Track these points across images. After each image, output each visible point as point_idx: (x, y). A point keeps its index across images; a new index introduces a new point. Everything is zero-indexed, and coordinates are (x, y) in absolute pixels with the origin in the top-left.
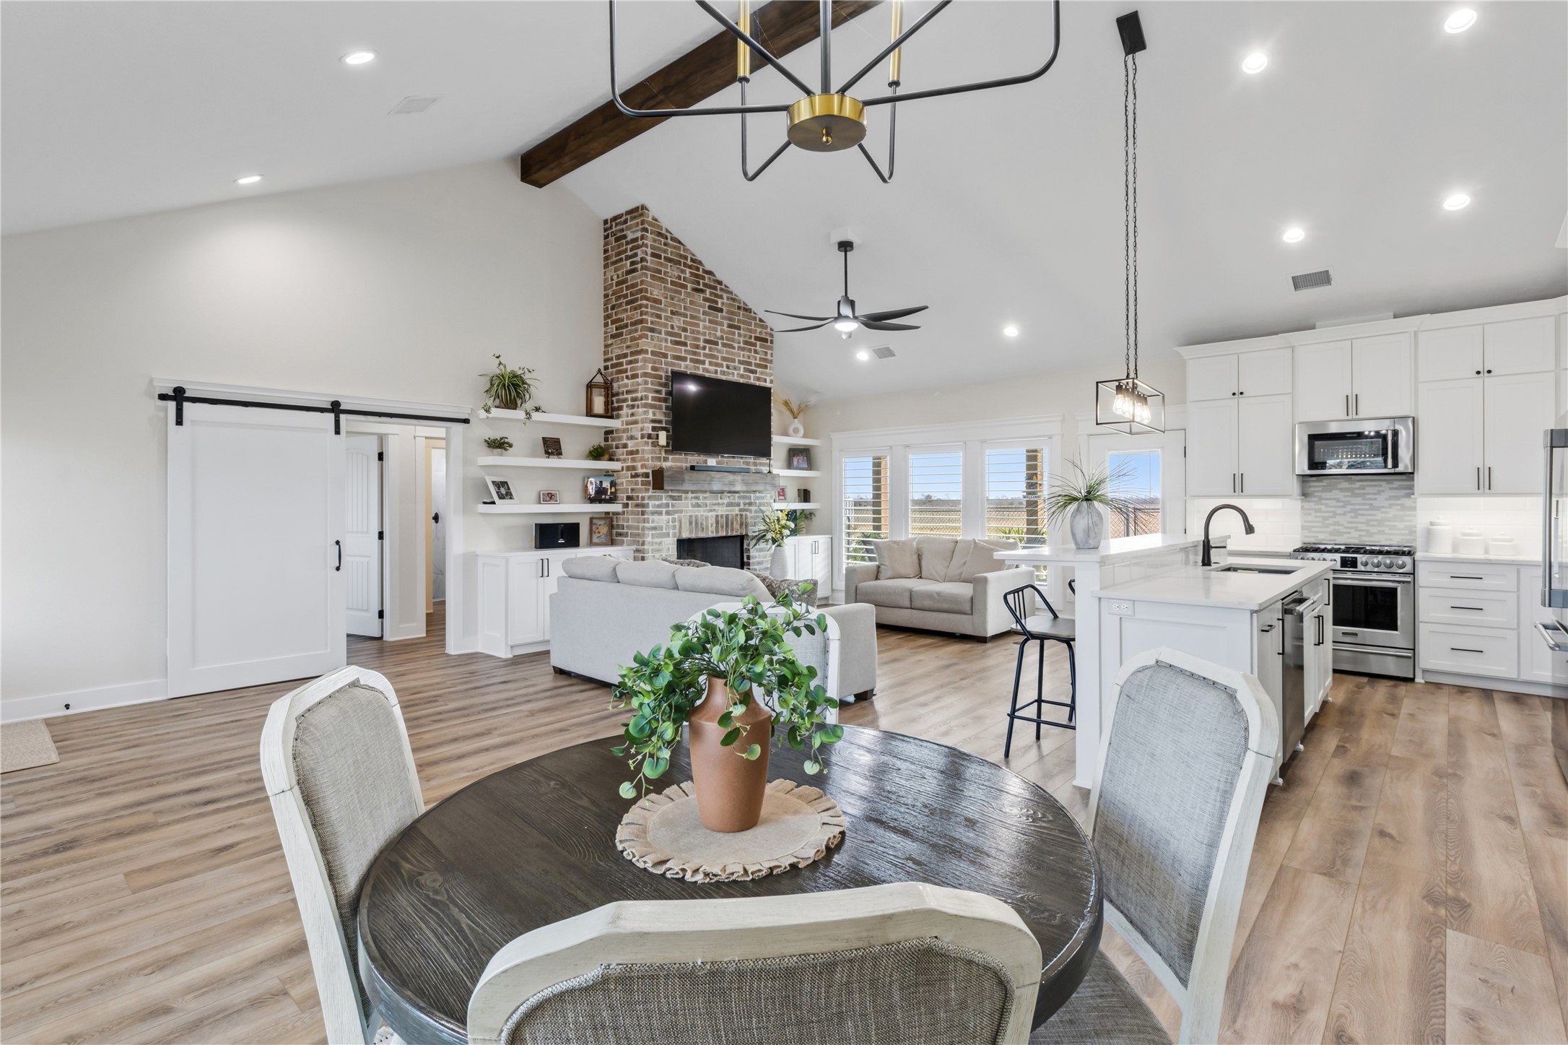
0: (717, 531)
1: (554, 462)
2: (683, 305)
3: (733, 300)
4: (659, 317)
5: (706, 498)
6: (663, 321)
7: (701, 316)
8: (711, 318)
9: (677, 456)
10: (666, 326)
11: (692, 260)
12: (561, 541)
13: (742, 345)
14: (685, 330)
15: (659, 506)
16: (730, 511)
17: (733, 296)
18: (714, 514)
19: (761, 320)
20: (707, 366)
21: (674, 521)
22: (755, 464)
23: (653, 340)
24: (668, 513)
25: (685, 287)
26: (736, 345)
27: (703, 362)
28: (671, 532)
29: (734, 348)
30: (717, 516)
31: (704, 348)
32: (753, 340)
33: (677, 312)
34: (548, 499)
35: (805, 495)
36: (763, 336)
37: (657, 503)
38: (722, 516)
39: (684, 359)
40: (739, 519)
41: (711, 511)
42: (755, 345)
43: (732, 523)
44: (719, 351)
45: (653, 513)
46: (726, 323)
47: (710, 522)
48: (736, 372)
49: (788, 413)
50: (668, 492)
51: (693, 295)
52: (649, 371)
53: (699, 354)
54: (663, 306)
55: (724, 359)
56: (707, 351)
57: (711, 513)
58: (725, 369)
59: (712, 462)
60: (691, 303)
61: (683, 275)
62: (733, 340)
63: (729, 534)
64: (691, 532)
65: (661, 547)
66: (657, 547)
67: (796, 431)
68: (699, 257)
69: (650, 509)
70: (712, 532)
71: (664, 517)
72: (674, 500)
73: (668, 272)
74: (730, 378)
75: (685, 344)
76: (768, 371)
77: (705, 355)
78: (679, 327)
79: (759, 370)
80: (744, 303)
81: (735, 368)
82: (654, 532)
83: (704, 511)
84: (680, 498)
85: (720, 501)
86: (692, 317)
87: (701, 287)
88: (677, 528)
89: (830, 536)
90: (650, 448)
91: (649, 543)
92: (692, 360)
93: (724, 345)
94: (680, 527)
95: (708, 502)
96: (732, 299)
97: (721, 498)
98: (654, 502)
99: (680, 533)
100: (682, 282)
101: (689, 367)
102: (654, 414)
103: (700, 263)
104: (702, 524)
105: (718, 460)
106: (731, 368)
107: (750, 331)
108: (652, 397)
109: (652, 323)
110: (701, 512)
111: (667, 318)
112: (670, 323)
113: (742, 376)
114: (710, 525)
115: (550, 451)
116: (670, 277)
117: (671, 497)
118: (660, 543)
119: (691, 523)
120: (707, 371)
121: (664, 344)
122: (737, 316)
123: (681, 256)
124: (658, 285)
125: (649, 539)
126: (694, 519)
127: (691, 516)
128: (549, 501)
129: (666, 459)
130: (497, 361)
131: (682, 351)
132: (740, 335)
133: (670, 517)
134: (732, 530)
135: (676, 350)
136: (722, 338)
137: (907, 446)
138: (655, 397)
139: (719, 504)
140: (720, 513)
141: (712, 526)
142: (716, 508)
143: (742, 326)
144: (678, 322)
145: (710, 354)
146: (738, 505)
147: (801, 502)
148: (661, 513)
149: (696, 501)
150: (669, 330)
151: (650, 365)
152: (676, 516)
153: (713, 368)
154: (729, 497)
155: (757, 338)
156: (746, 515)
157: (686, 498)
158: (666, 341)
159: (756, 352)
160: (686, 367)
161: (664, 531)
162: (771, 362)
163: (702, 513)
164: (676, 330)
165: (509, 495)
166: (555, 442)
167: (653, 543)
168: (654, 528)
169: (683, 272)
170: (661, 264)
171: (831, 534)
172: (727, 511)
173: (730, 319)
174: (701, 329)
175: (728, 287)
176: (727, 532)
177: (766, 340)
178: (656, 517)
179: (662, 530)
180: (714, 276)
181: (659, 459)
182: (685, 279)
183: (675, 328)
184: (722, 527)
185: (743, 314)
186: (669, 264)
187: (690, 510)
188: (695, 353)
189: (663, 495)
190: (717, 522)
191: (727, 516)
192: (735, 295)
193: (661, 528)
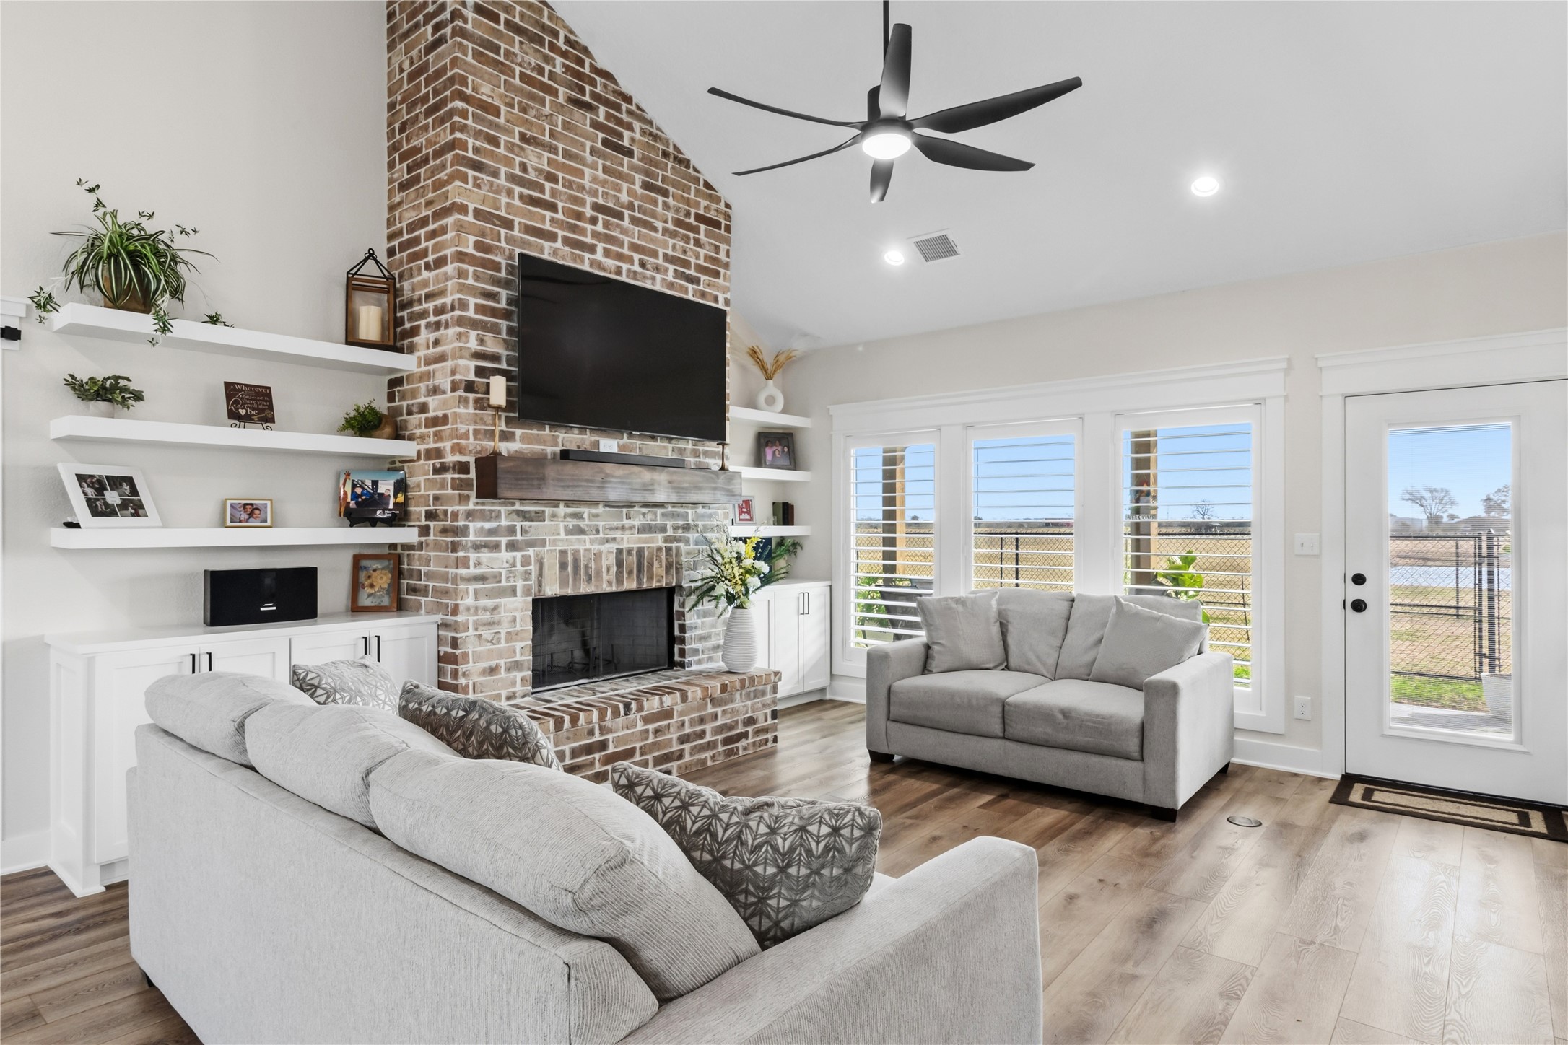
0: (619, 580)
1: (252, 436)
2: (547, 127)
3: (655, 137)
4: (494, 141)
5: (596, 516)
6: (502, 151)
7: (590, 159)
8: (608, 163)
9: (535, 432)
10: (509, 162)
11: (568, 41)
12: (268, 608)
13: (670, 226)
14: (552, 178)
15: (492, 532)
16: (646, 541)
17: (654, 131)
18: (613, 547)
19: (707, 185)
20: (599, 256)
21: (526, 561)
22: (696, 454)
23: (479, 187)
24: (512, 546)
25: (554, 93)
26: (659, 225)
27: (592, 249)
28: (520, 585)
29: (655, 229)
30: (620, 551)
31: (594, 221)
32: (692, 220)
33: (534, 138)
34: (244, 516)
35: (785, 513)
36: (712, 215)
37: (488, 525)
38: (629, 552)
39: (552, 237)
40: (663, 557)
41: (608, 541)
42: (696, 230)
43: (651, 565)
44: (624, 232)
45: (477, 547)
46: (639, 178)
47: (604, 563)
48: (658, 277)
50: (513, 504)
51: (571, 112)
52: (471, 250)
53: (582, 232)
54: (502, 121)
55: (635, 248)
56: (599, 228)
57: (607, 545)
58: (636, 267)
59: (609, 445)
60: (566, 125)
61: (547, 68)
62: (654, 215)
63: (645, 586)
64: (564, 583)
65: (496, 617)
66: (487, 616)
67: (770, 400)
68: (584, 40)
69: (472, 537)
70: (610, 583)
71: (505, 555)
72: (526, 519)
73: (515, 55)
74: (648, 285)
75: (552, 207)
76: (720, 281)
77: (595, 235)
78: (539, 171)
79: (703, 277)
80: (675, 146)
81: (657, 269)
82: (479, 586)
83: (592, 542)
84: (539, 516)
85: (626, 522)
86: (567, 154)
87: (587, 98)
88: (534, 576)
89: (828, 583)
90: (471, 410)
91: (468, 609)
92: (567, 241)
93: (635, 221)
94: (541, 575)
95: (601, 524)
96: (651, 134)
97: (628, 517)
98: (479, 524)
99: (540, 585)
100: (546, 80)
101: (560, 253)
102: (481, 341)
103: (585, 50)
104: (587, 567)
105: (621, 442)
106: (649, 266)
107: (688, 201)
108: (476, 305)
109: (477, 150)
110: (585, 544)
111: (511, 146)
112: (518, 159)
113: (671, 285)
114: (604, 570)
115: (243, 412)
116: (520, 65)
117: (519, 513)
118: (495, 608)
119: (563, 566)
120: (600, 266)
121: (504, 200)
122: (662, 170)
123: (544, 27)
124: (491, 74)
125: (470, 601)
126: (570, 558)
127: (563, 553)
128: (247, 521)
129: (506, 437)
130: (92, 198)
131: (546, 220)
132: (665, 205)
133: (518, 555)
134: (650, 578)
135: (531, 215)
136: (631, 207)
137: (968, 426)
138: (483, 306)
139: (623, 528)
140: (624, 546)
141: (608, 570)
142: (618, 535)
143: (671, 190)
144: (537, 160)
145: (606, 234)
146: (663, 529)
147: (778, 525)
148: (495, 547)
149: (575, 522)
150: (517, 171)
151: (472, 239)
152: (531, 552)
153: (611, 263)
154: (644, 514)
155: (699, 218)
156: (678, 549)
157: (554, 516)
158: (510, 193)
159: (698, 243)
160: (555, 252)
161: (504, 583)
162: (726, 266)
163: (588, 546)
164: (532, 176)
165: (133, 506)
166: (258, 394)
167: (477, 608)
168: (482, 578)
169: (547, 60)
170: (498, 34)
171: (830, 579)
172: (640, 541)
173: (647, 173)
174: (586, 182)
175: (643, 111)
176: (639, 581)
177: (716, 224)
178: (485, 555)
179: (500, 582)
180: (615, 82)
181: (490, 435)
182: (552, 75)
183: (530, 169)
184: (630, 572)
185: (673, 168)
186: (517, 38)
187: (562, 540)
188: (573, 228)
189: (503, 509)
190: (620, 564)
191: (640, 551)
192: (658, 129)
193: (497, 577)
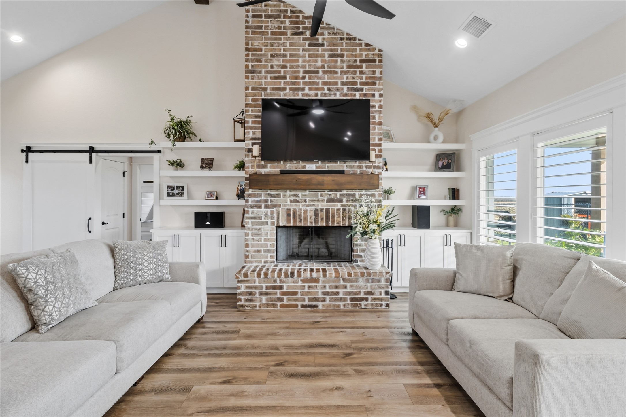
0: (316, 221)
1: (207, 173)
2: (282, 48)
3: (336, 34)
4: (260, 61)
5: (305, 195)
6: (263, 63)
7: (301, 53)
8: (311, 53)
9: (276, 164)
10: (265, 66)
11: (292, 11)
12: (208, 223)
13: (345, 69)
14: (284, 67)
15: (257, 202)
16: (331, 206)
17: (335, 31)
18: (314, 208)
19: (367, 45)
20: (307, 91)
21: (272, 212)
22: (360, 167)
23: (253, 79)
24: (267, 207)
25: (285, 34)
26: (339, 70)
27: (303, 89)
28: (269, 222)
29: (337, 73)
30: (316, 210)
31: (304, 78)
32: (358, 63)
33: (276, 54)
34: (210, 196)
35: (454, 194)
36: (370, 57)
37: (256, 199)
38: (322, 210)
39: (284, 89)
40: (341, 213)
41: (310, 206)
42: (361, 67)
43: (333, 216)
44: (320, 78)
45: (252, 207)
46: (327, 54)
47: (309, 215)
48: (338, 93)
49: (430, 124)
50: (267, 191)
51: (293, 38)
52: (250, 102)
53: (299, 83)
54: (263, 52)
55: (325, 83)
56: (307, 80)
57: (310, 207)
58: (326, 91)
59: (311, 166)
60: (291, 45)
61: (282, 26)
62: (335, 67)
63: (330, 225)
64: (289, 221)
65: (260, 232)
66: (256, 232)
67: (436, 138)
68: (299, 8)
69: (250, 203)
70: (311, 223)
71: (263, 210)
72: (272, 197)
73: (268, 26)
74: (332, 97)
75: (285, 78)
76: (377, 86)
77: (304, 83)
78: (278, 66)
79: (365, 87)
80: (347, 34)
81: (337, 89)
82: (253, 221)
83: (303, 206)
84: (278, 196)
85: (320, 198)
86: (291, 55)
87: (301, 30)
88: (275, 218)
89: (470, 231)
90: (250, 158)
91: (249, 228)
92: (291, 89)
93: (324, 72)
94: (278, 217)
95: (307, 199)
96: (333, 33)
97: (321, 196)
98: (253, 199)
99: (278, 221)
100: (282, 30)
101: (288, 94)
102: (254, 134)
103: (301, 12)
104: (299, 216)
105: (318, 165)
106: (333, 89)
107: (355, 56)
108: (252, 121)
109: (252, 66)
111: (266, 61)
112: (269, 64)
113: (346, 95)
114: (308, 217)
115: (204, 166)
116: (271, 29)
117: (269, 194)
118: (259, 229)
119: (289, 215)
120: (307, 95)
121: (263, 81)
122: (340, 46)
123: (281, 11)
124: (258, 37)
125: (250, 225)
126: (292, 212)
127: (289, 210)
129: (264, 167)
130: (169, 114)
131: (282, 83)
132: (342, 61)
133: (269, 210)
134: (333, 222)
135: (275, 83)
136: (323, 67)
137: (535, 134)
138: (255, 121)
139: (318, 200)
140: (320, 208)
141: (310, 218)
142: (316, 203)
143: (345, 53)
144: (277, 62)
145: (310, 82)
146: (341, 201)
147: (450, 199)
148: (260, 207)
149: (295, 198)
150: (269, 69)
151: (251, 98)
152: (274, 209)
153: (313, 93)
154: (330, 195)
155: (362, 61)
156: (349, 210)
157: (284, 196)
158: (266, 78)
159: (361, 72)
160: (285, 95)
161: (263, 220)
162: (380, 78)
163: (301, 207)
164: (276, 68)
165: (181, 194)
166: (210, 160)
167: (252, 229)
168: (254, 218)
169: (282, 22)
170: (262, 22)
171: (471, 228)
172: (327, 206)
173: (331, 50)
174: (300, 64)
175: (329, 25)
176: (327, 222)
177: (374, 61)
178: (255, 210)
179: (261, 219)
181: (259, 167)
182: (285, 28)
183: (274, 66)
184: (322, 219)
185: (346, 43)
186: (269, 20)
187: (288, 205)
188: (293, 83)
189: (263, 193)
190: (316, 215)
191: (327, 211)
192: (338, 29)
193: (260, 218)
